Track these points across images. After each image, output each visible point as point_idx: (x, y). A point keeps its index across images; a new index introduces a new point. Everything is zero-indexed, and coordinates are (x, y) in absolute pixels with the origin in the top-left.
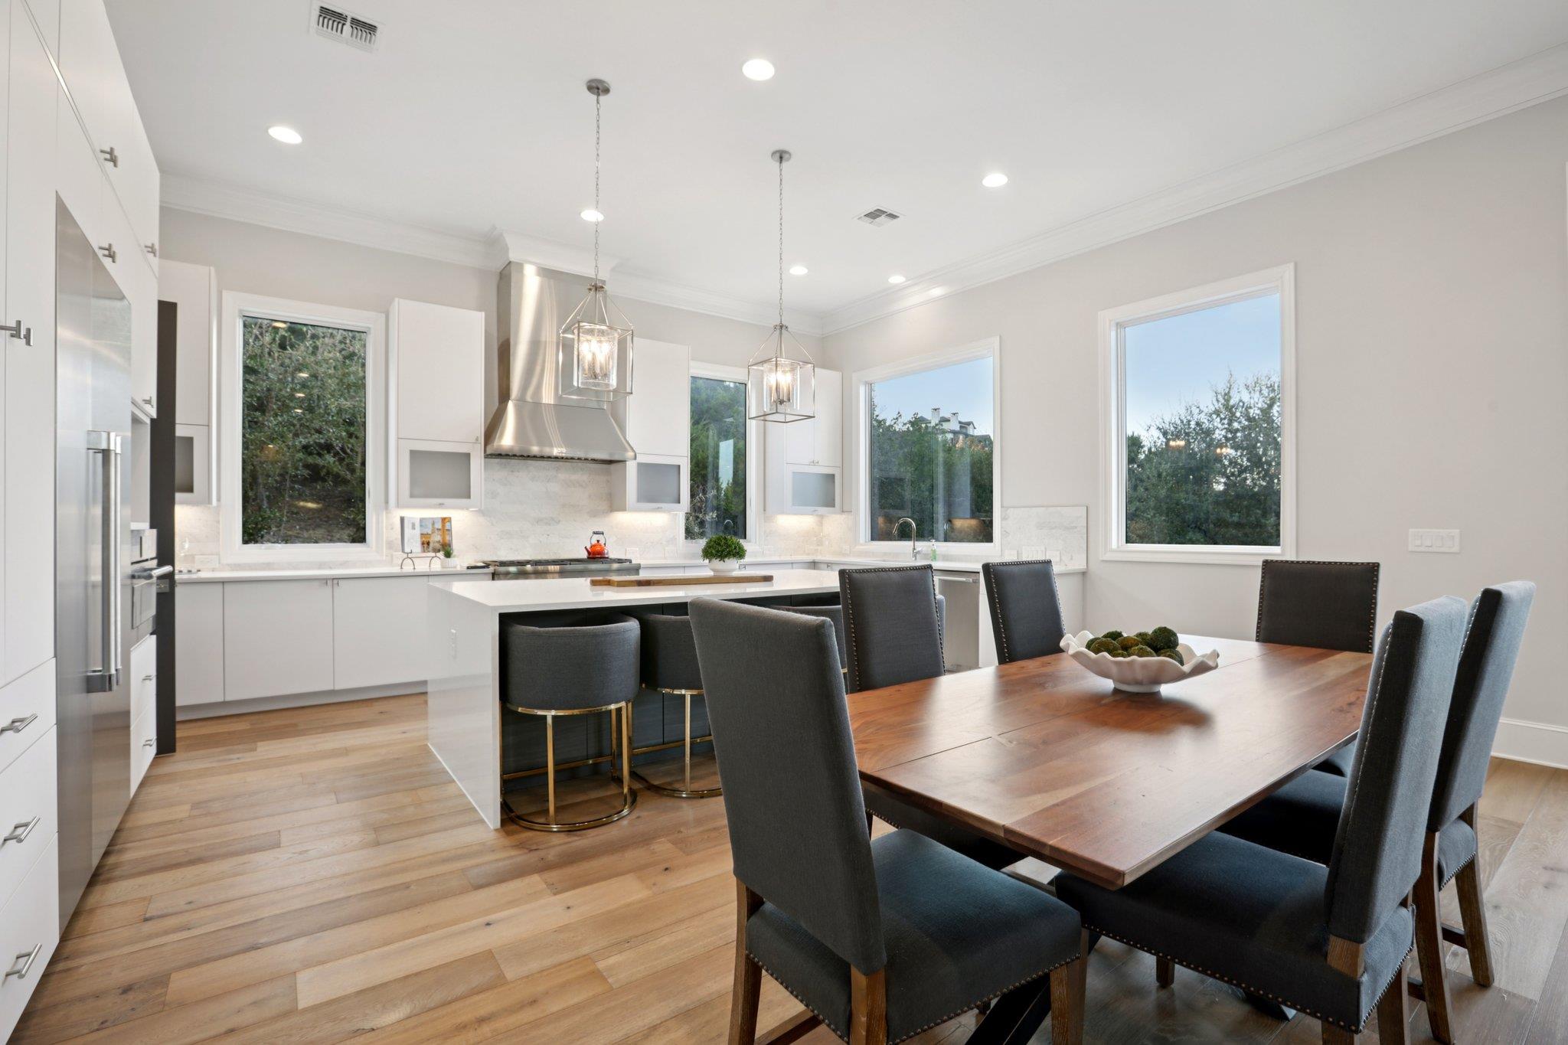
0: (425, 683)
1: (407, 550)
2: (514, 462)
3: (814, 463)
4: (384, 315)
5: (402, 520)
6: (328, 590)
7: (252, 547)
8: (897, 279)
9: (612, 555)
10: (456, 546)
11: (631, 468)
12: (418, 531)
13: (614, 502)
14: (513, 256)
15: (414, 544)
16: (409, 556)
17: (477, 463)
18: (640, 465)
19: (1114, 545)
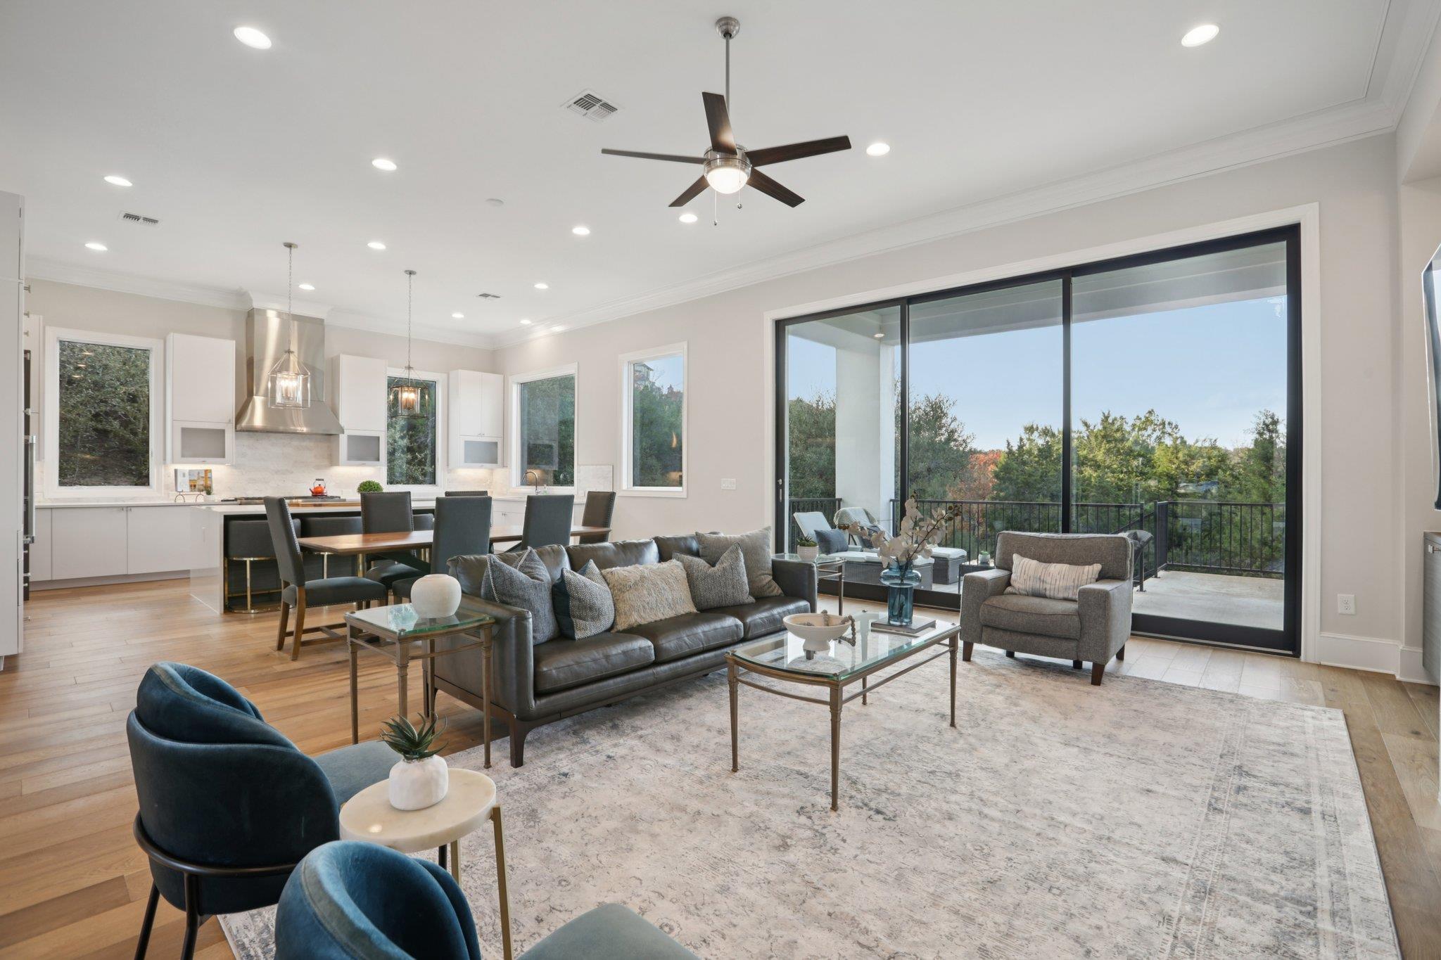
0: (188, 572)
1: (179, 490)
2: (257, 434)
3: (481, 435)
4: (162, 341)
5: (176, 471)
6: (123, 514)
7: (64, 489)
8: (526, 322)
9: (329, 494)
10: (215, 487)
11: (343, 439)
12: (187, 478)
13: (332, 460)
14: (256, 305)
15: (184, 485)
16: (181, 493)
17: (230, 436)
18: (350, 437)
19: (625, 487)
